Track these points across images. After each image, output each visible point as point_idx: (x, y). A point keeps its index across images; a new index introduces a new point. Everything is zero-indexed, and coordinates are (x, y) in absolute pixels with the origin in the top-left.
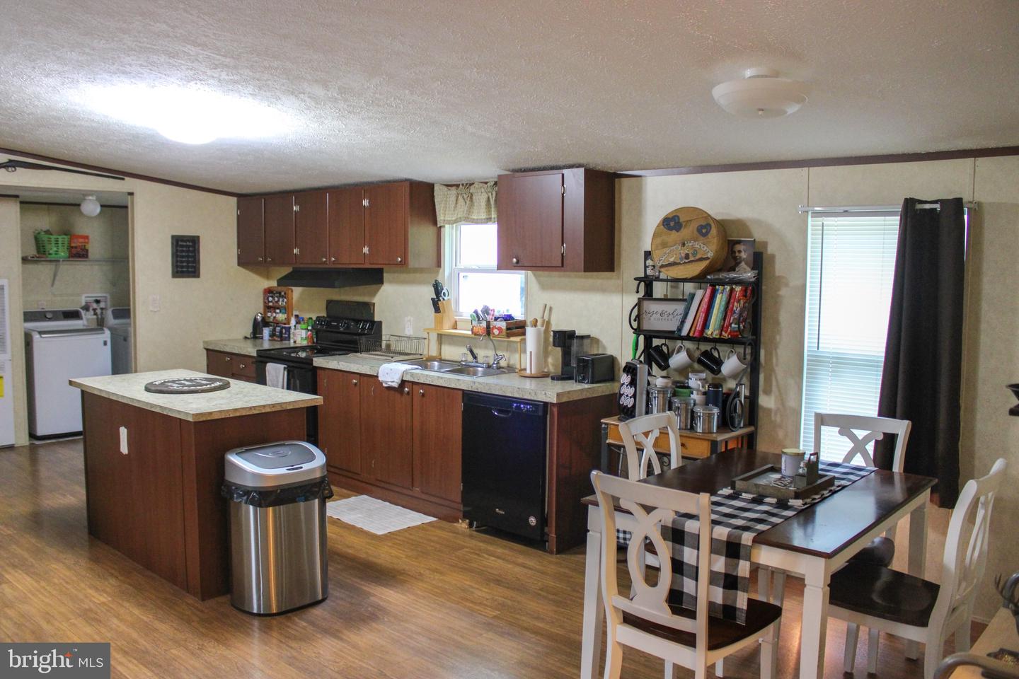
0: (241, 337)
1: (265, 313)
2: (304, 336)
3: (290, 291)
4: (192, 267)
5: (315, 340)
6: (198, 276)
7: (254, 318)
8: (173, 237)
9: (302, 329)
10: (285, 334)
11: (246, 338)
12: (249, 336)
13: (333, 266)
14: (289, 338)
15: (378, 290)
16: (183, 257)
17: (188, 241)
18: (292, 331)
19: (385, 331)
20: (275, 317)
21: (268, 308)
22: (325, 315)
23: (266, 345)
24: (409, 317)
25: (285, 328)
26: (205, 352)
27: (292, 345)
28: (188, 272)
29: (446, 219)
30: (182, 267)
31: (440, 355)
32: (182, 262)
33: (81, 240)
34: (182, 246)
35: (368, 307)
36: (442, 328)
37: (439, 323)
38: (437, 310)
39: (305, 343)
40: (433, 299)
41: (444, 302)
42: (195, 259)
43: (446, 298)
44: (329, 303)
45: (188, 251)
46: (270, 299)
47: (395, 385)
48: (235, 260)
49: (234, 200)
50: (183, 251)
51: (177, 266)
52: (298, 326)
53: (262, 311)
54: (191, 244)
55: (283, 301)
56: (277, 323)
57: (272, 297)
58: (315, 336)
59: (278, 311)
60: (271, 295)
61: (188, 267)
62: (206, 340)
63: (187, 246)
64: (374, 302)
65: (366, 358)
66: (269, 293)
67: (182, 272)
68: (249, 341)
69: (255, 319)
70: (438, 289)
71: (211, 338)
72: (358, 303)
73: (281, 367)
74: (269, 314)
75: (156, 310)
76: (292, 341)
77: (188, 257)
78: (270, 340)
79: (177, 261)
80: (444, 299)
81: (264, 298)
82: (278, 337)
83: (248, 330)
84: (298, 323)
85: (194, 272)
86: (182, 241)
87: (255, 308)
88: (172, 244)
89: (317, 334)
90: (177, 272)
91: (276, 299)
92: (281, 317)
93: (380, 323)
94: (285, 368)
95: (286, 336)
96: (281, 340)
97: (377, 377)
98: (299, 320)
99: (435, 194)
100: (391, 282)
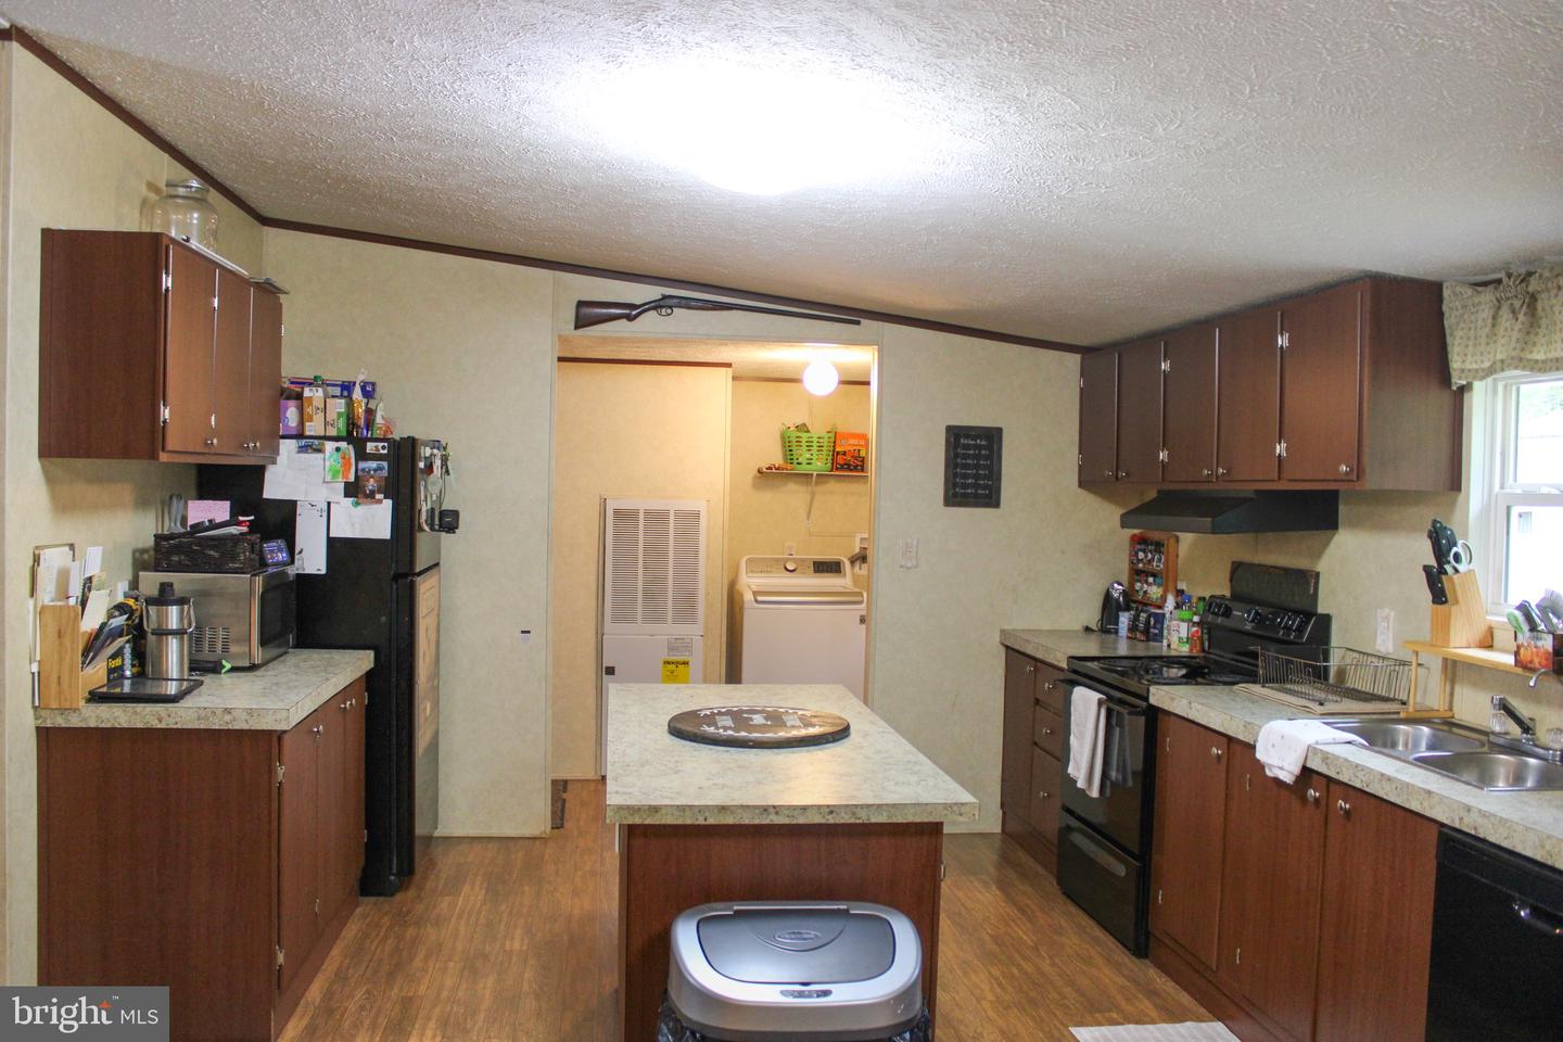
0: (1078, 626)
1: (1132, 584)
2: (1184, 634)
3: (1172, 541)
4: (985, 487)
5: (1206, 644)
6: (997, 505)
7: (1105, 591)
8: (949, 429)
9: (1183, 620)
10: (1155, 628)
11: (1087, 629)
12: (1095, 628)
13: (1221, 486)
14: (1159, 637)
15: (1326, 544)
16: (966, 466)
17: (981, 438)
18: (1166, 623)
19: (1336, 638)
20: (1145, 592)
21: (1138, 574)
22: (1228, 594)
23: (1123, 649)
24: (1387, 610)
25: (1155, 615)
26: (1002, 651)
27: (1165, 652)
28: (976, 496)
29: (1468, 366)
30: (965, 486)
31: (1451, 709)
32: (965, 476)
33: (852, 441)
34: (967, 447)
35: (1306, 580)
36: (1446, 642)
37: (1442, 628)
38: (1439, 596)
39: (1185, 650)
40: (1427, 569)
41: (1455, 577)
42: (991, 472)
43: (1461, 567)
44: (1237, 567)
45: (977, 457)
46: (1141, 555)
47: (1287, 777)
48: (1073, 477)
49: (1073, 361)
50: (966, 457)
51: (955, 485)
52: (1177, 613)
53: (1125, 579)
54: (983, 443)
55: (1159, 560)
56: (1145, 603)
57: (1144, 551)
58: (1206, 637)
59: (1151, 580)
60: (1143, 547)
61: (976, 486)
62: (1006, 627)
63: (977, 447)
64: (1318, 570)
65: (1265, 698)
66: (1139, 544)
67: (965, 496)
68: (1094, 637)
69: (1108, 596)
70: (1442, 543)
71: (1017, 624)
72: (1286, 571)
73: (1095, 696)
74: (1138, 586)
75: (909, 565)
76: (1165, 642)
77: (977, 467)
78: (1128, 638)
79: (955, 475)
80: (1457, 571)
81: (1130, 555)
82: (1142, 632)
83: (1092, 615)
84: (1178, 606)
85: (989, 497)
86: (967, 436)
87: (1112, 571)
88: (947, 441)
89: (1209, 633)
90: (955, 495)
91: (1150, 555)
92: (1155, 592)
93: (1326, 619)
94: (1100, 703)
95: (1157, 631)
96: (1148, 640)
97: (1253, 747)
98: (1182, 599)
99: (1444, 308)
100: (1355, 524)
